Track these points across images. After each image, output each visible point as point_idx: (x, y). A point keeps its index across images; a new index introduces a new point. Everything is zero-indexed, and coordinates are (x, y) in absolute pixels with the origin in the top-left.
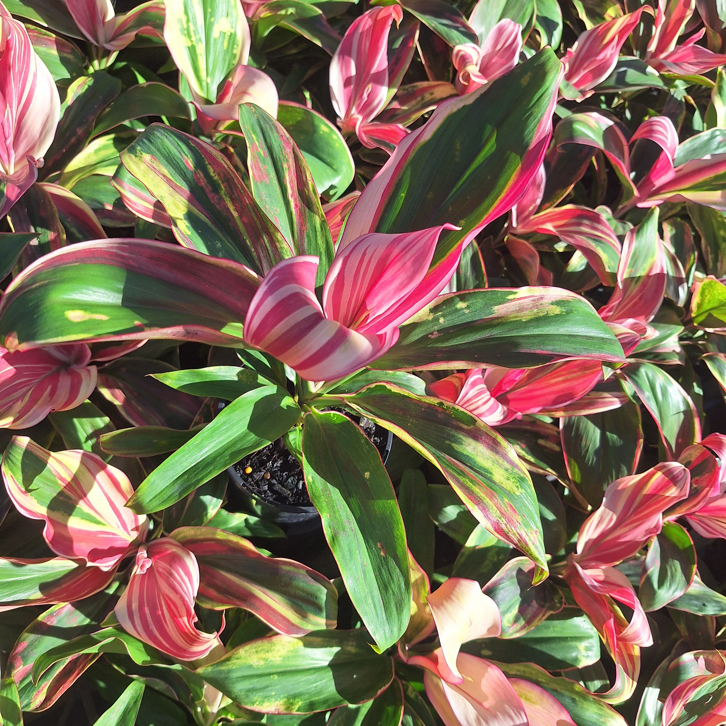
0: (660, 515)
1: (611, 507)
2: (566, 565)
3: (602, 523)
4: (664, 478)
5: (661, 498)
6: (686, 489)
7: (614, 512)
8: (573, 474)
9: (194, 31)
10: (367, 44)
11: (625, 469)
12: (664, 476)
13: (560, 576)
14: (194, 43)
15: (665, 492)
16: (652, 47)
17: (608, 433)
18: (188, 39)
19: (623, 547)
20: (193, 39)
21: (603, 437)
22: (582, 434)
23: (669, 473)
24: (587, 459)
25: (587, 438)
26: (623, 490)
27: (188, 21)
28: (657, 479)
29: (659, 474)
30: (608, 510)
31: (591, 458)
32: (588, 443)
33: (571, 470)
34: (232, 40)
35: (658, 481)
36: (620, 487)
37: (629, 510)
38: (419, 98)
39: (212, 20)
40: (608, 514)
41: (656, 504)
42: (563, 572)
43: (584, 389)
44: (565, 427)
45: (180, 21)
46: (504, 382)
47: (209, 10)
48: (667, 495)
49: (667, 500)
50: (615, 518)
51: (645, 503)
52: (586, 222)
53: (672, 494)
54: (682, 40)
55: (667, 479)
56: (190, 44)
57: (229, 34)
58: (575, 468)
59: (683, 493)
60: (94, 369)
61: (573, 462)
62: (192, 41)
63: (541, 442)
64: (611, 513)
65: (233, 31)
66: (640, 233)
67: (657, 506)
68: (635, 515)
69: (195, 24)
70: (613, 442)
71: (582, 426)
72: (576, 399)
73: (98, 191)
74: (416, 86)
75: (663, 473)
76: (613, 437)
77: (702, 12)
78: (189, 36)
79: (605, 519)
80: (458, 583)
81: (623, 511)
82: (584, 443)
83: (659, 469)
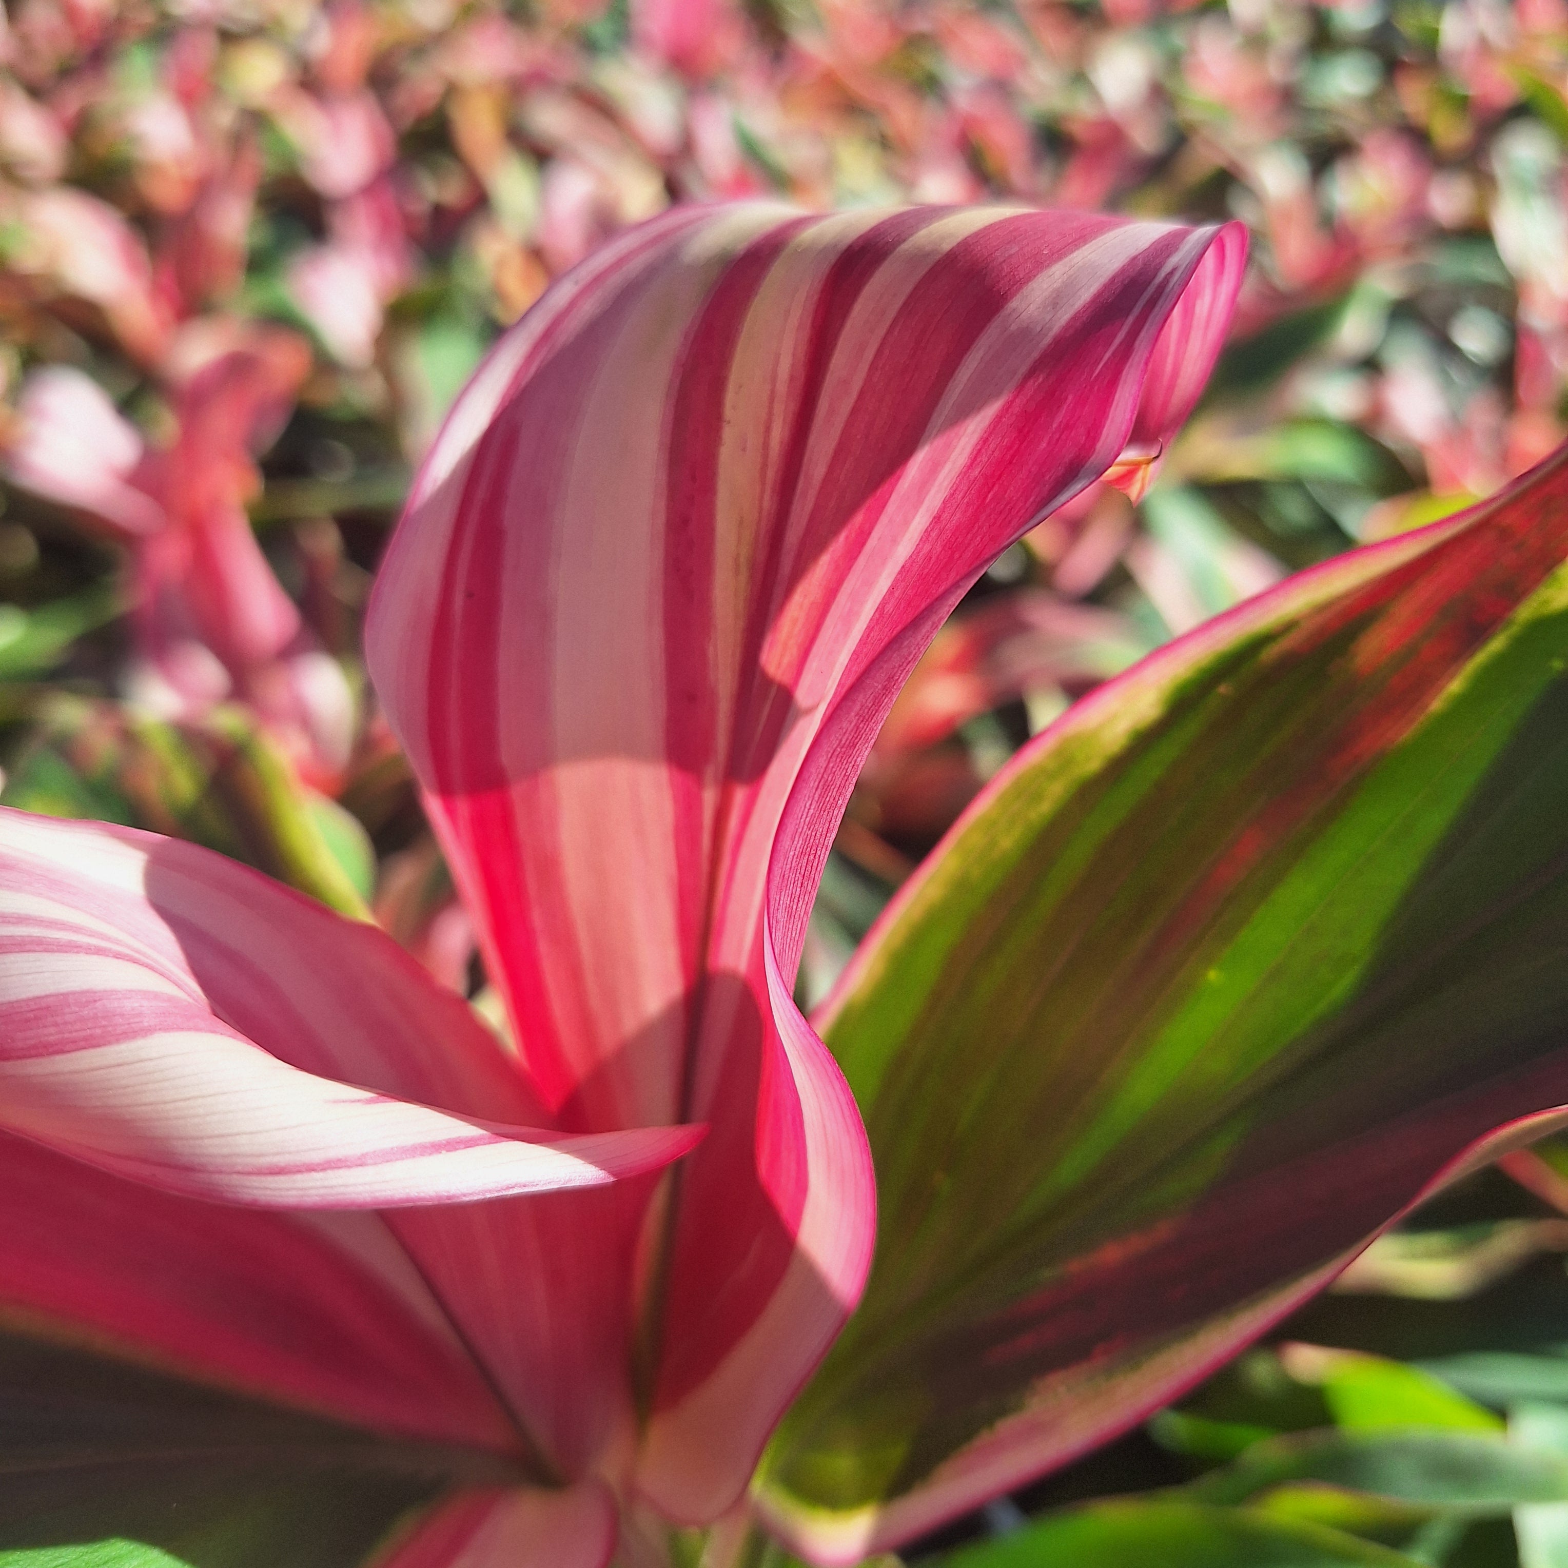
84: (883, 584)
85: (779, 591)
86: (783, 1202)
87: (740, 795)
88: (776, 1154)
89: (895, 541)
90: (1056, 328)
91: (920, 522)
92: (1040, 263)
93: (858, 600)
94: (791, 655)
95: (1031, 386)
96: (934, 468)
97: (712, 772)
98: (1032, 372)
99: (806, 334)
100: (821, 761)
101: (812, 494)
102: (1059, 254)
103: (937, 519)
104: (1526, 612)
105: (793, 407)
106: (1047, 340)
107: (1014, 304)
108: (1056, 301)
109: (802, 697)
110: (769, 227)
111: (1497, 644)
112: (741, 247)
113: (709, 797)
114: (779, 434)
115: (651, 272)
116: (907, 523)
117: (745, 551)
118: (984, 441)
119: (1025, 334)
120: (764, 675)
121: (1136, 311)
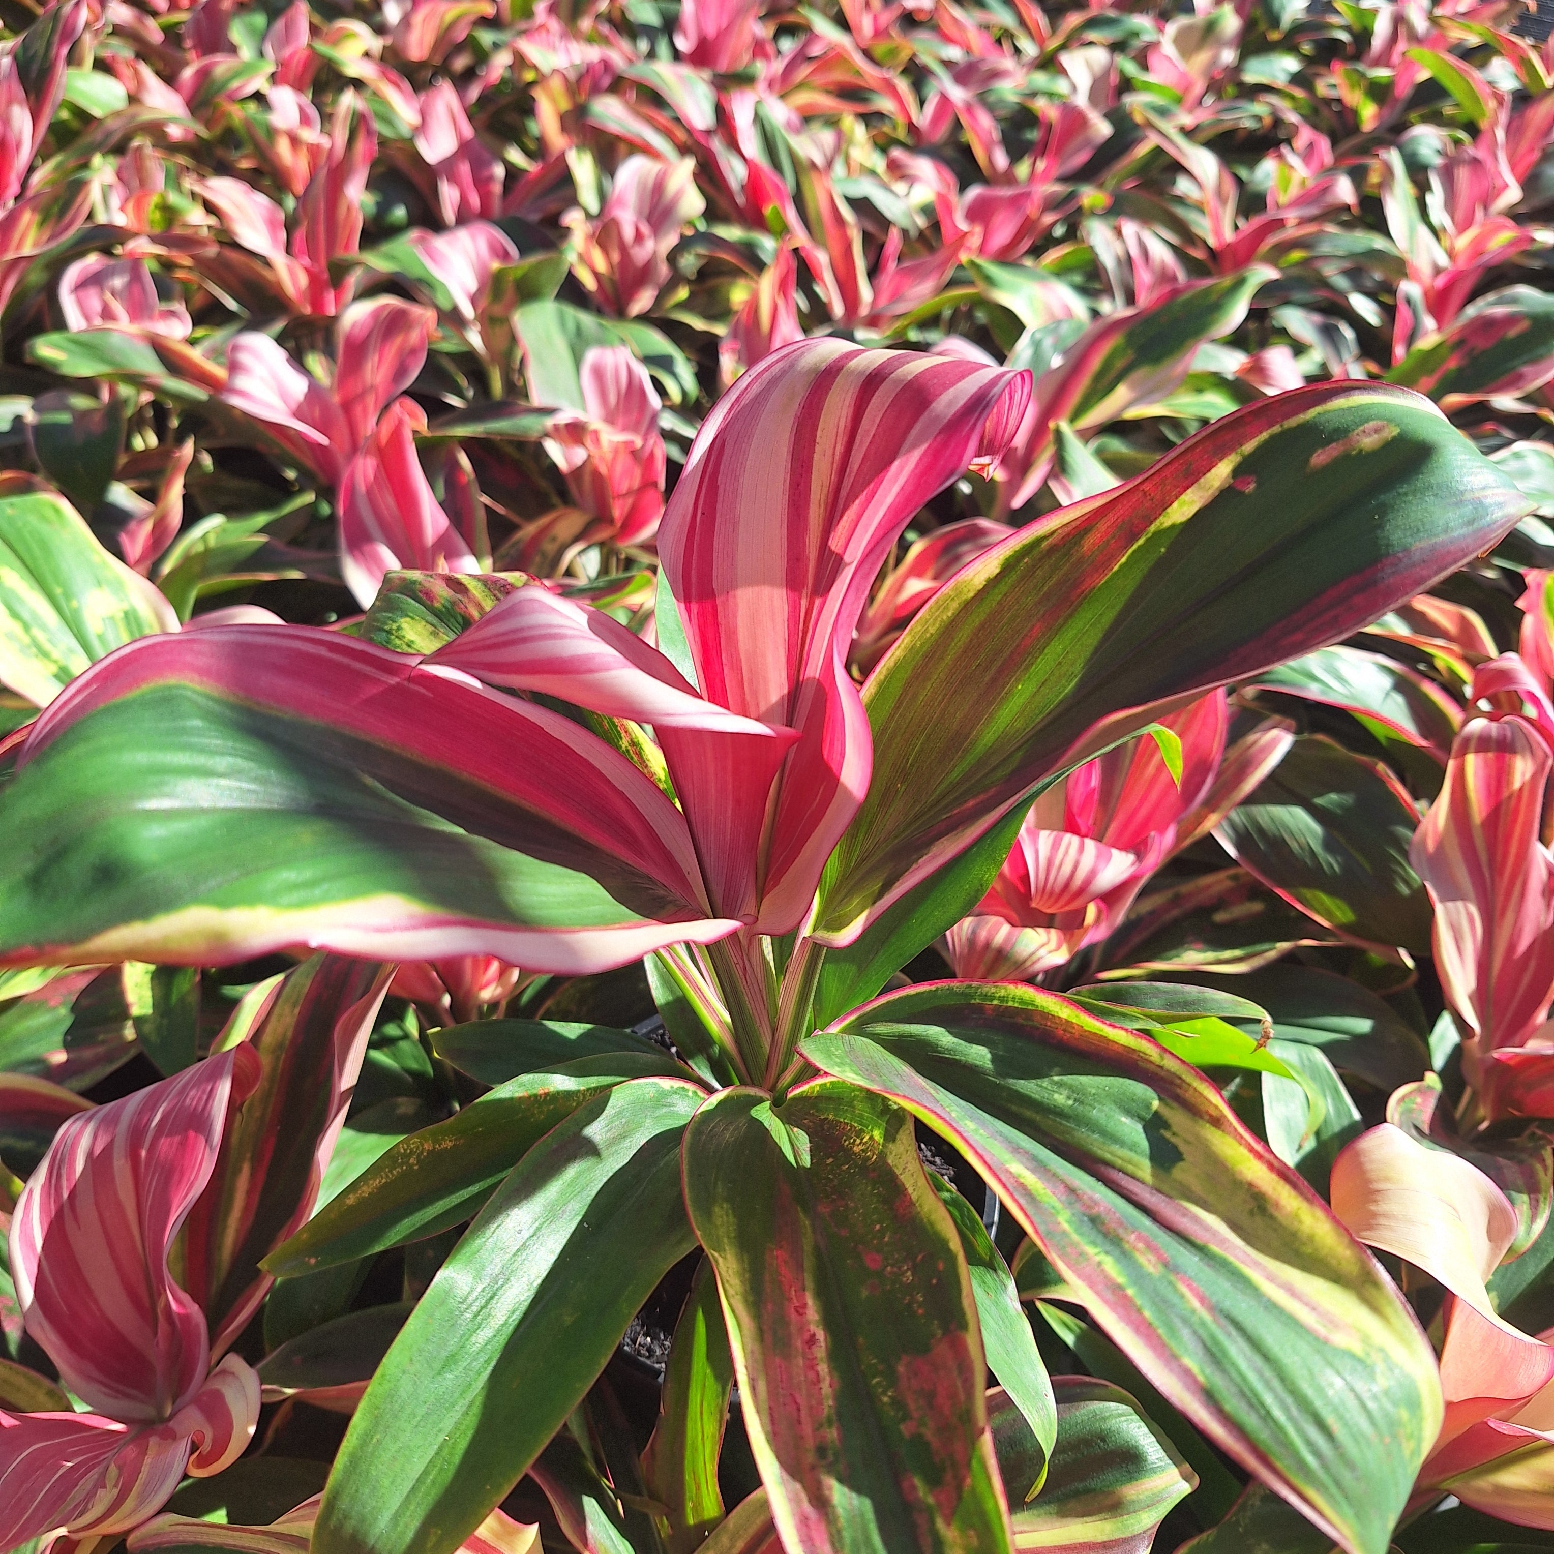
0: (1539, 847)
1: (1451, 894)
2: (1475, 1094)
3: (1462, 938)
4: (1486, 763)
5: (1513, 802)
6: (1539, 744)
7: (1463, 899)
8: (1328, 915)
9: (50, 641)
10: (388, 503)
11: (1402, 831)
12: (1481, 755)
13: (1484, 1126)
14: (63, 662)
15: (1509, 782)
16: (838, 309)
17: (1319, 801)
18: (46, 661)
19: (1533, 964)
20: (56, 654)
21: (1317, 813)
22: (1277, 833)
23: (1483, 743)
24: (1325, 867)
25: (1292, 834)
26: (1440, 846)
27: (27, 627)
28: (1476, 773)
29: (1471, 760)
30: (1450, 904)
31: (1330, 862)
32: (1302, 840)
33: (1318, 913)
34: (134, 624)
35: (1481, 773)
36: (1431, 846)
37: (1482, 874)
38: (538, 559)
39: (74, 603)
40: (1458, 913)
41: (1514, 820)
42: (1482, 1111)
43: (1215, 731)
44: (1238, 846)
45: (10, 636)
46: (1075, 810)
47: (58, 591)
48: (1517, 785)
49: (1526, 794)
50: (1473, 909)
51: (1495, 837)
52: (965, 548)
53: (1523, 775)
54: (873, 273)
55: (1491, 755)
56: (54, 669)
57: (122, 615)
58: (1322, 904)
59: (1540, 754)
60: (235, 1362)
61: (1308, 893)
62: (55, 662)
63: (1220, 917)
64: (1460, 904)
65: (126, 606)
66: (1070, 471)
67: (1521, 819)
68: (1501, 874)
69: (44, 628)
70: (1341, 806)
71: (1264, 821)
72: (1216, 764)
73: (18, 1042)
74: (517, 542)
75: (1477, 751)
76: (1330, 799)
77: (871, 228)
78: (45, 654)
79: (1460, 924)
80: (1357, 1155)
81: (1474, 884)
82: (1294, 845)
83: (1463, 753)
84: (881, 514)
85: (838, 514)
86: (834, 767)
87: (818, 602)
88: (832, 744)
89: (886, 497)
90: (949, 417)
91: (895, 490)
92: (946, 387)
93: (871, 520)
94: (842, 541)
95: (939, 439)
96: (901, 469)
97: (806, 592)
98: (940, 433)
99: (851, 410)
100: (857, 579)
101: (853, 475)
102: (953, 384)
103: (902, 489)
104: (1153, 528)
105: (845, 439)
106: (946, 421)
107: (934, 405)
108: (950, 404)
109: (847, 558)
110: (836, 356)
111: (1141, 541)
112: (823, 366)
113: (804, 603)
114: (840, 449)
115: (784, 373)
116: (890, 490)
117: (823, 498)
118: (921, 459)
119: (938, 417)
120: (830, 549)
121: (979, 410)
